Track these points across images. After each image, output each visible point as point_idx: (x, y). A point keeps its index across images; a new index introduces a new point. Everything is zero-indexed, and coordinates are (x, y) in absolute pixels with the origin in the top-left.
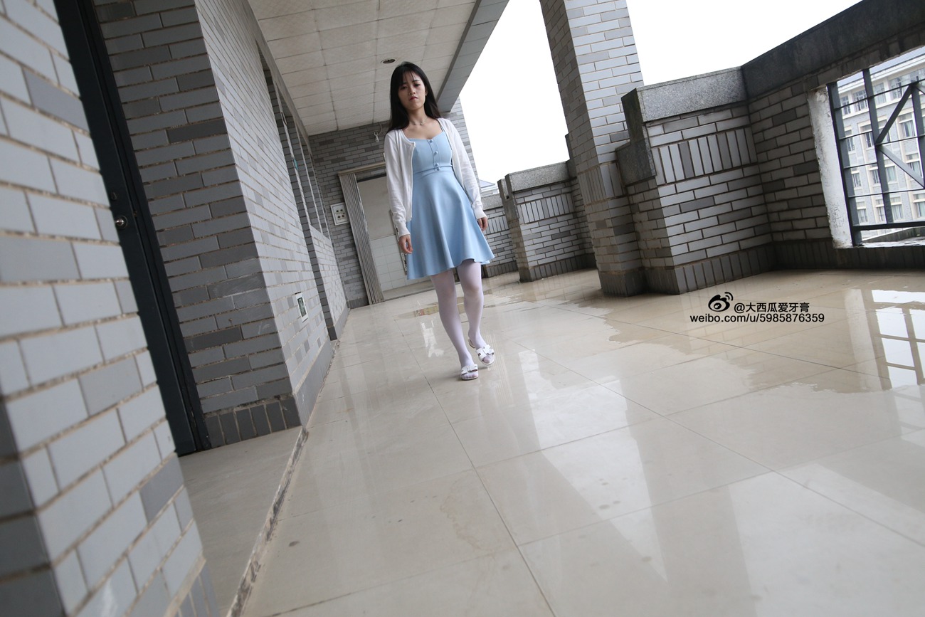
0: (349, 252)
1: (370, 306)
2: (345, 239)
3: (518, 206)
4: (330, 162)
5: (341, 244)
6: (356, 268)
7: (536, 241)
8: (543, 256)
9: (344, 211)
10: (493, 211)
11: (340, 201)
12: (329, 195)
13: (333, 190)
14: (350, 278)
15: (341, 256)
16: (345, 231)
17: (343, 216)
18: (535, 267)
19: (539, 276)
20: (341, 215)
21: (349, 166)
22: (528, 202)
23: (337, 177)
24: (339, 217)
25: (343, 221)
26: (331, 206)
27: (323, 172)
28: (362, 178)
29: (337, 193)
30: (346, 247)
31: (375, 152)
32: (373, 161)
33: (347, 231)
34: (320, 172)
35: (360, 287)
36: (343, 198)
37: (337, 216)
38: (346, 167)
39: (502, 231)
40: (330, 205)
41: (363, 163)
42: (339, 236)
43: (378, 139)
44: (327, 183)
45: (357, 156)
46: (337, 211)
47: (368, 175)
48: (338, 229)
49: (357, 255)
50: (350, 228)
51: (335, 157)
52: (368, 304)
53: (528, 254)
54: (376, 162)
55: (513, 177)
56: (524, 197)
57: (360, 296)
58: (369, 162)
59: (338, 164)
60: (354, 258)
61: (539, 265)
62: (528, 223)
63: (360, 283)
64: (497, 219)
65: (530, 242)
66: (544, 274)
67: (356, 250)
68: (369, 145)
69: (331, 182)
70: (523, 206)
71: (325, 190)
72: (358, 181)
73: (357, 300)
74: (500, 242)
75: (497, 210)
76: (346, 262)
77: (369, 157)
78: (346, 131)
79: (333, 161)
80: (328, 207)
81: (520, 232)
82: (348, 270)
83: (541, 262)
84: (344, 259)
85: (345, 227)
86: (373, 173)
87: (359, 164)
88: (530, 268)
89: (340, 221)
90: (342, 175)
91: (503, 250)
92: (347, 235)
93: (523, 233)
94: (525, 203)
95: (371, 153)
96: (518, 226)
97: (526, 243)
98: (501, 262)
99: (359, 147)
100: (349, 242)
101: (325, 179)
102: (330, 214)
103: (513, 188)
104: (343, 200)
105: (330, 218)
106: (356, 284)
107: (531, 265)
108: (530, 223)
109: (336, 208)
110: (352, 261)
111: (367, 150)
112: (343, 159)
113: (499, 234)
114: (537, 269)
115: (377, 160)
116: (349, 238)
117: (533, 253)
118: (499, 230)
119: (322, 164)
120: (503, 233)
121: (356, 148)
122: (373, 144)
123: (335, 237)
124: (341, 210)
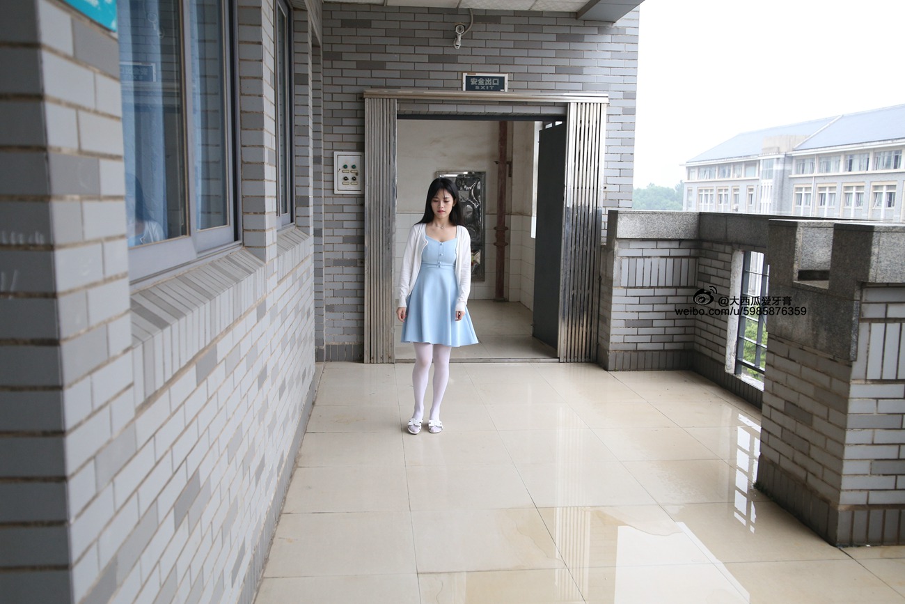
0: (349, 252)
1: (365, 367)
2: (346, 224)
3: (864, 327)
4: (354, 65)
5: (337, 232)
6: (353, 286)
7: (881, 436)
8: (889, 482)
9: (358, 169)
10: (653, 244)
11: (354, 146)
12: (336, 130)
13: (346, 122)
14: (338, 301)
15: (332, 256)
16: (351, 209)
17: (354, 179)
18: (855, 508)
19: (859, 534)
20: (350, 176)
21: (390, 82)
22: (895, 320)
23: (361, 98)
24: (346, 179)
25: (351, 188)
26: (336, 153)
27: (336, 81)
28: (410, 113)
29: (353, 130)
30: (346, 240)
31: (448, 67)
32: (440, 84)
33: (356, 209)
34: (329, 81)
35: (353, 324)
36: (363, 143)
37: (341, 175)
38: (382, 82)
39: (658, 287)
40: (333, 150)
41: (418, 83)
42: (338, 217)
43: (459, 43)
44: (338, 106)
45: (411, 67)
46: (345, 167)
47: (423, 109)
48: (337, 201)
49: (362, 262)
50: (362, 205)
51: (366, 57)
52: (361, 360)
53: (847, 468)
54: (444, 88)
55: (884, 238)
56: (887, 304)
57: (350, 340)
58: (427, 83)
59: (367, 73)
60: (356, 266)
61: (869, 507)
62: (874, 381)
63: (355, 316)
64: (655, 261)
65: (865, 436)
66: (875, 533)
67: (362, 252)
68: (439, 51)
69: (346, 106)
70: (878, 328)
71: (330, 119)
72: (400, 117)
73: (343, 347)
74: (649, 308)
75: (661, 244)
76: (338, 269)
77: (432, 75)
78: (400, 9)
79: (361, 65)
80: (328, 154)
81: (844, 399)
82: (338, 286)
83: (876, 499)
84: (337, 263)
85: (353, 201)
86: (434, 109)
87: (411, 83)
88: (841, 508)
89: (345, 188)
90: (372, 96)
91: (649, 324)
92: (353, 217)
93: (854, 407)
94: (886, 320)
95: (439, 67)
96: (848, 384)
97: (850, 437)
98: (640, 347)
99: (419, 50)
100: (352, 233)
101: (336, 97)
102: (328, 169)
103: (872, 272)
104: (361, 147)
105: (328, 177)
106: (348, 315)
107: (847, 498)
108: (882, 381)
109: (344, 159)
110: (351, 271)
111: (433, 59)
112: (381, 66)
113: (650, 292)
114: (861, 516)
115: (447, 84)
116: (355, 224)
117: (864, 467)
118: (654, 284)
119: (337, 64)
120: (659, 292)
121: (411, 50)
122: (448, 51)
123: (329, 217)
124: (354, 167)
